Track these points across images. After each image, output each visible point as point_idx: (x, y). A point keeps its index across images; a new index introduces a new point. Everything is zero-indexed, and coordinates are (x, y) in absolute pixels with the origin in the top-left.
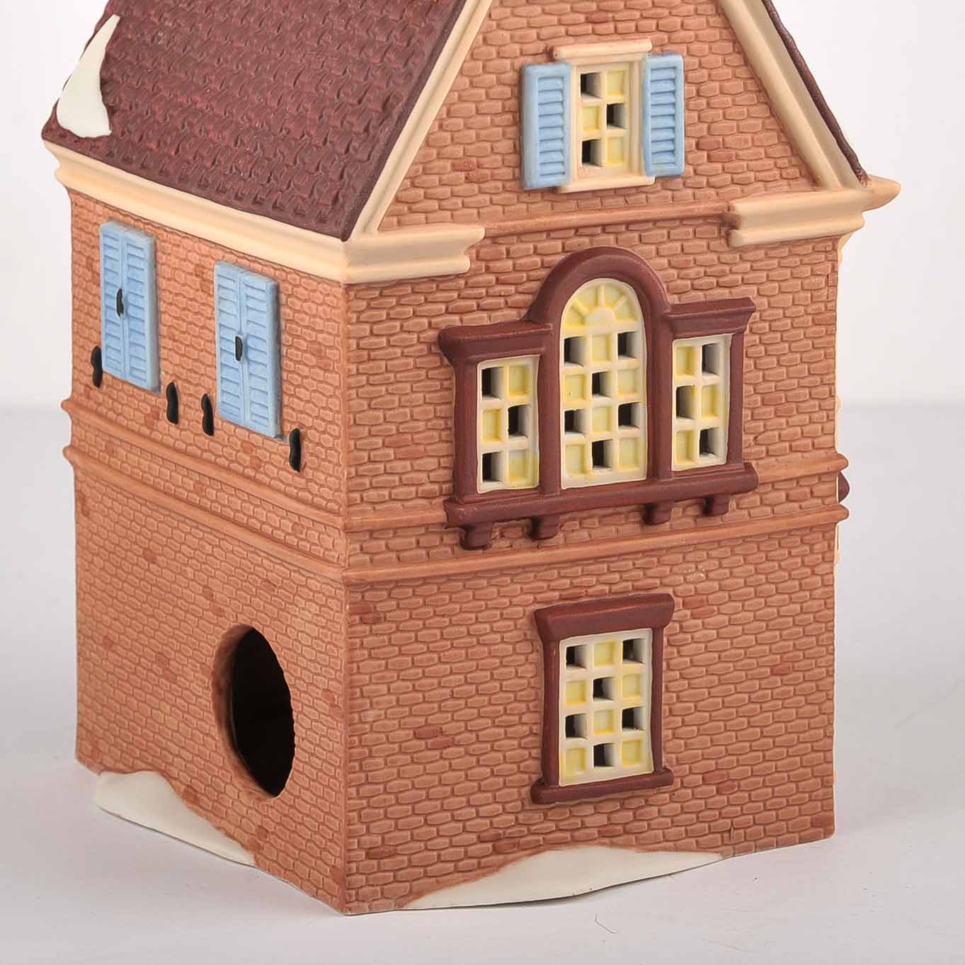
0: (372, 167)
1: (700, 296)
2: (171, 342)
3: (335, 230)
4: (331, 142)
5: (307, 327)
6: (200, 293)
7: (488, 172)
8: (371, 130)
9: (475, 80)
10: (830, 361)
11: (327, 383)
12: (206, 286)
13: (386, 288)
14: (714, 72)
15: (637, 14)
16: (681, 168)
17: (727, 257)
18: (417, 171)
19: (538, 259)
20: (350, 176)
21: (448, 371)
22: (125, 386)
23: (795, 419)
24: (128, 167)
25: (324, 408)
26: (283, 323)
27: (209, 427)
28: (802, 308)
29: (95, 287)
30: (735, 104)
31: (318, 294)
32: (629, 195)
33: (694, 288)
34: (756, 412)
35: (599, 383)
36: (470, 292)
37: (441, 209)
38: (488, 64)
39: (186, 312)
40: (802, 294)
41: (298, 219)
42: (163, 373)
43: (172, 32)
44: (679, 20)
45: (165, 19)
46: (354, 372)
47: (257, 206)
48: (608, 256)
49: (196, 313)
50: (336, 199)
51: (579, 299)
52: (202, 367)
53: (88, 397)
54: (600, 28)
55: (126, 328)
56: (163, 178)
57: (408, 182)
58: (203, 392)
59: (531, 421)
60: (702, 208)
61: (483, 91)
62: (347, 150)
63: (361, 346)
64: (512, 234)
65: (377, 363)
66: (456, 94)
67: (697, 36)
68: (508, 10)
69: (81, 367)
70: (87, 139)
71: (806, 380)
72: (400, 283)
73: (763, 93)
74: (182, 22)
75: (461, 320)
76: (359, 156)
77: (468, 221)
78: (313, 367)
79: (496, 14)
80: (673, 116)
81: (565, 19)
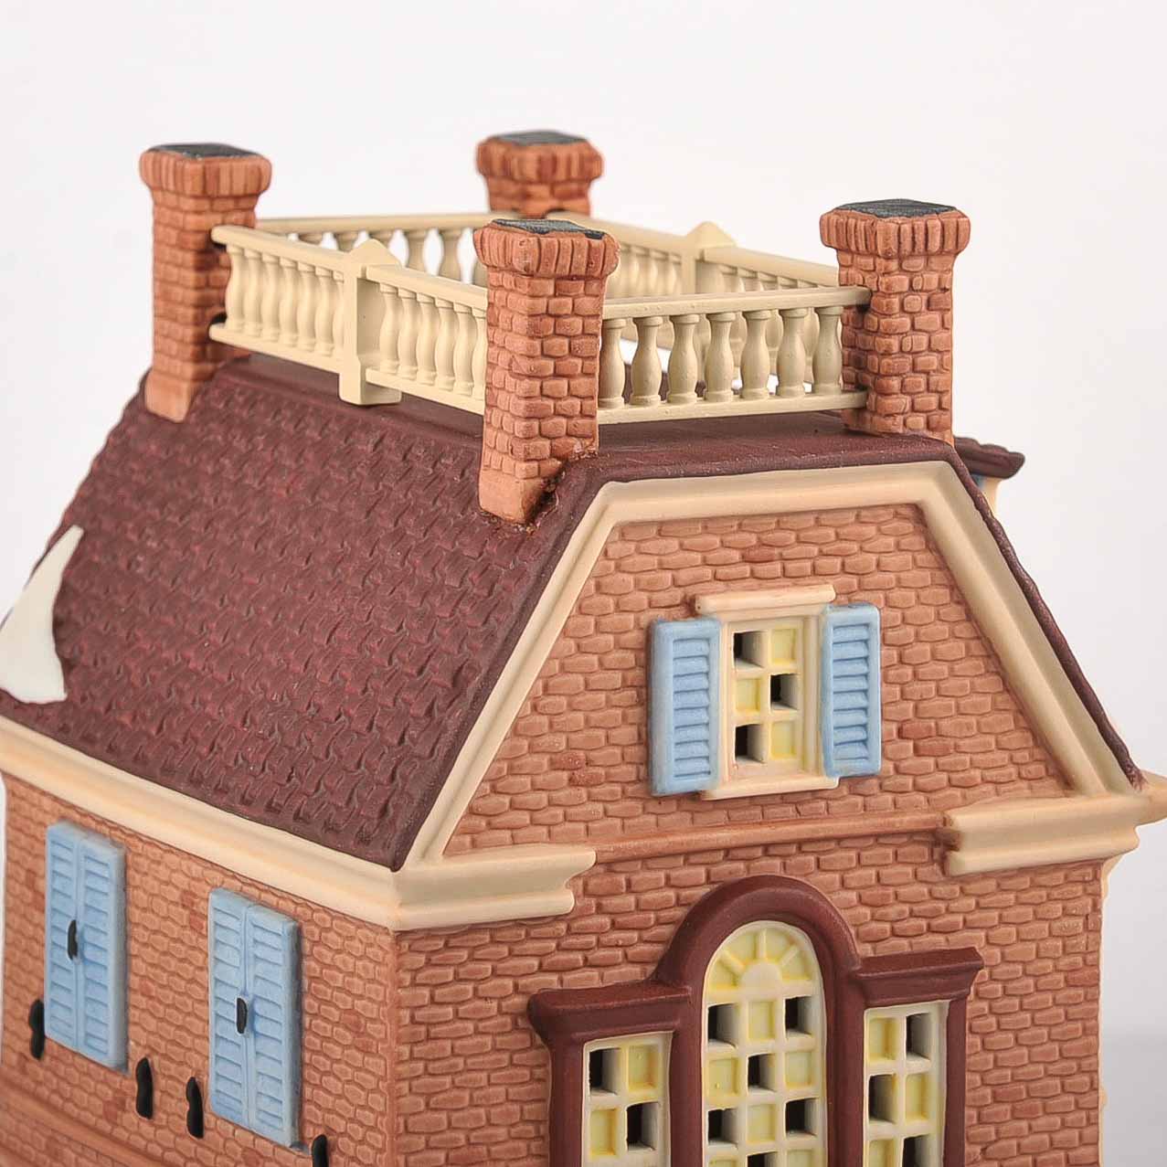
0: (436, 767)
1: (903, 946)
2: (144, 999)
3: (382, 855)
4: (380, 728)
5: (339, 989)
6: (188, 932)
7: (602, 771)
8: (436, 712)
9: (584, 642)
10: (1091, 1039)
11: (368, 1072)
12: (197, 922)
13: (454, 936)
14: (923, 630)
15: (815, 550)
16: (877, 764)
17: (941, 890)
18: (500, 770)
19: (671, 894)
20: (404, 778)
21: (539, 1055)
22: (77, 1060)
23: (1042, 1122)
24: (89, 748)
25: (362, 1107)
26: (306, 981)
27: (196, 1125)
28: (1050, 963)
29: (37, 914)
30: (953, 674)
31: (356, 944)
32: (801, 803)
33: (894, 934)
34: (985, 1111)
35: (758, 1072)
36: (572, 940)
37: (533, 823)
38: (603, 620)
39: (168, 958)
40: (1050, 943)
41: (330, 836)
42: (132, 1043)
43: (157, 554)
44: (874, 558)
45: (148, 537)
46: (406, 1056)
47: (271, 814)
48: (772, 890)
49: (182, 960)
50: (384, 811)
51: (730, 951)
52: (189, 1038)
53: (24, 1071)
54: (761, 569)
55: (81, 977)
56: (139, 767)
57: (487, 787)
58: (189, 1074)
59: (660, 1126)
60: (906, 821)
61: (595, 658)
62: (402, 740)
63: (417, 1019)
64: (634, 859)
65: (440, 1043)
66: (557, 662)
67: (899, 580)
68: (632, 546)
69: (14, 1026)
70: (32, 705)
71: (1058, 1066)
72: (475, 928)
73: (994, 658)
74: (172, 543)
75: (561, 981)
76: (417, 750)
77: (573, 841)
78: (348, 1047)
79: (616, 549)
80: (865, 692)
81: (711, 557)
